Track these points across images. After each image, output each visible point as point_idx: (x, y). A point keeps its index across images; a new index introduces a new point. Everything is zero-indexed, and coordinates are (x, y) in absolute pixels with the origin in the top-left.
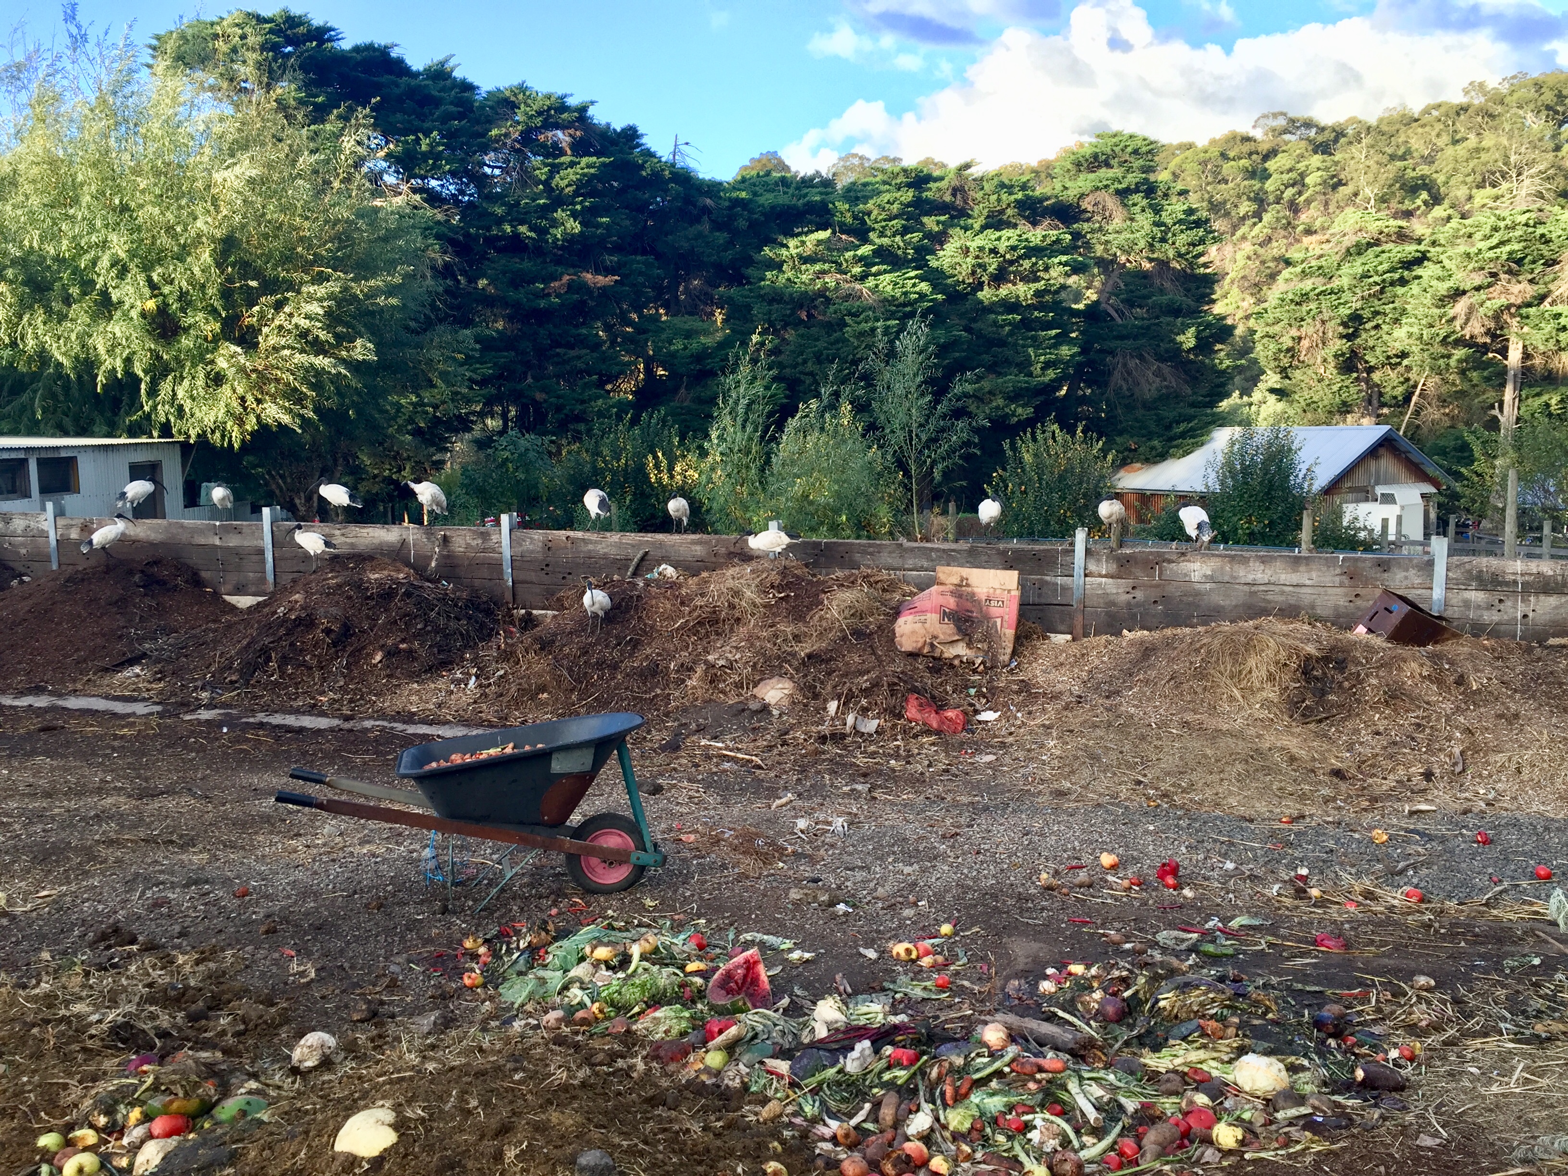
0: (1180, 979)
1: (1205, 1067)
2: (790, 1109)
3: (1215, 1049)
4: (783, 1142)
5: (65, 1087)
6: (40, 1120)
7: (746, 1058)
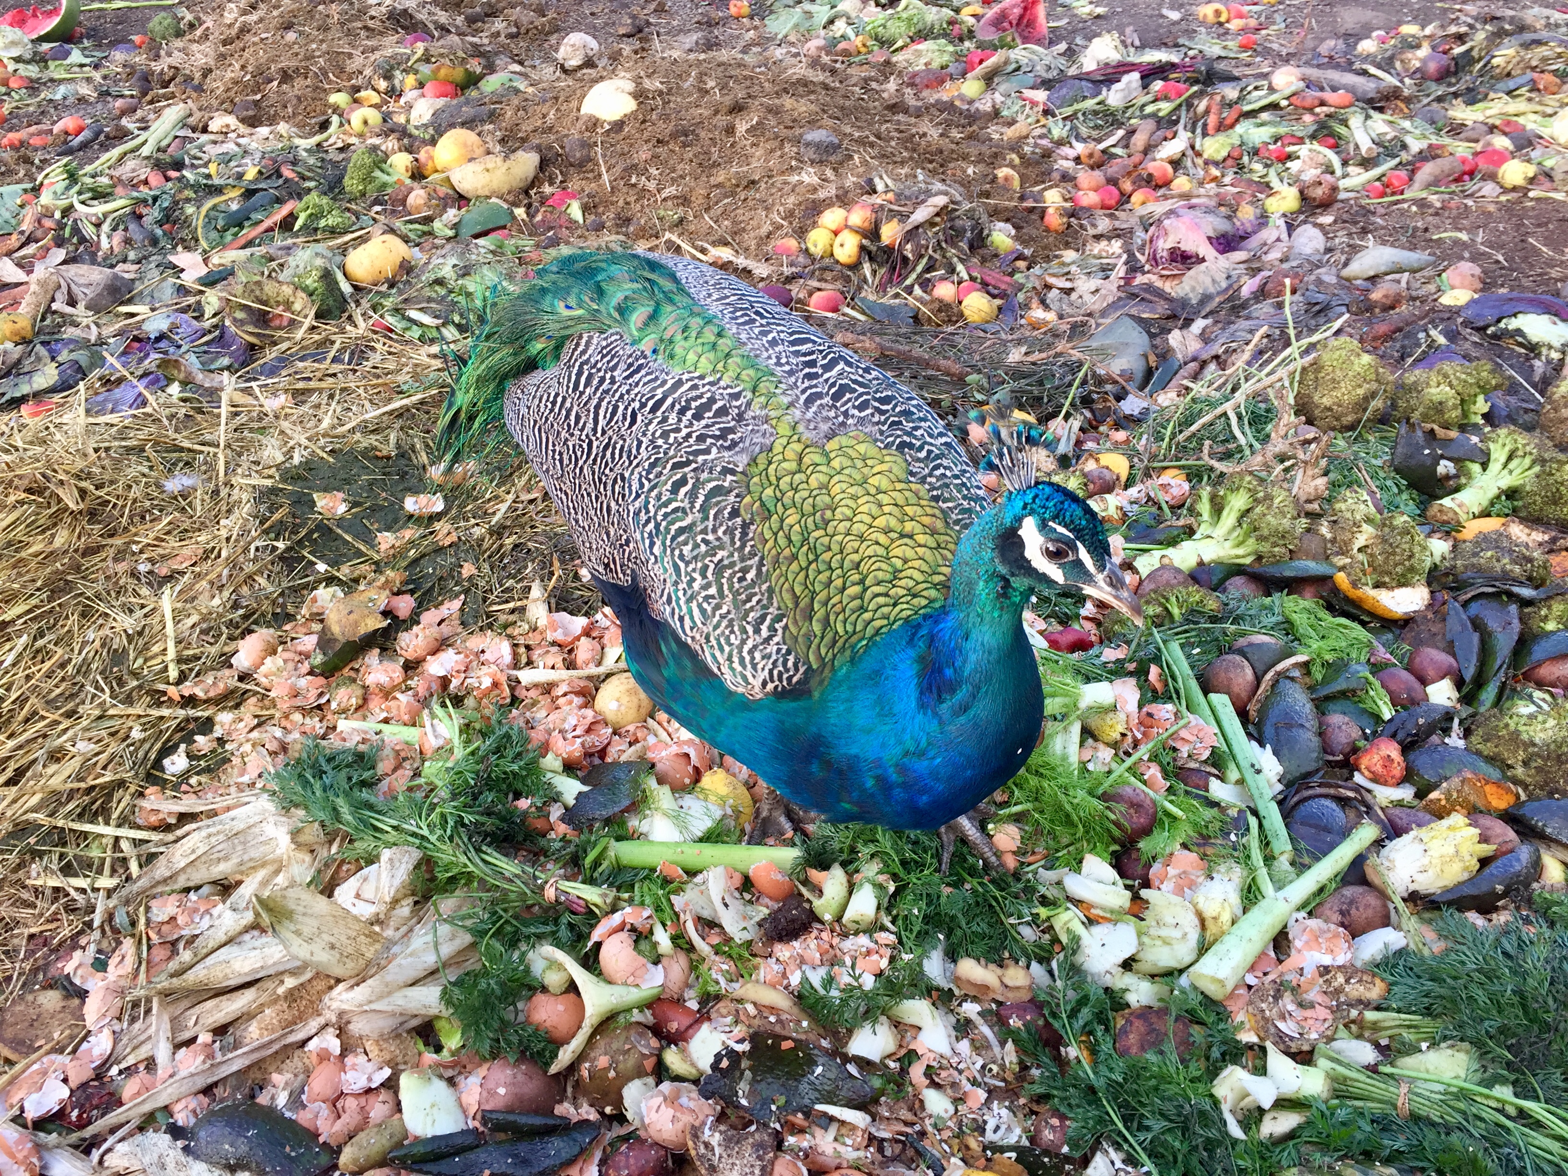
0: (1528, 36)
1: (1521, 120)
2: (1038, 132)
3: (1540, 103)
4: (1022, 156)
5: (350, 56)
6: (330, 82)
7: (1003, 88)
